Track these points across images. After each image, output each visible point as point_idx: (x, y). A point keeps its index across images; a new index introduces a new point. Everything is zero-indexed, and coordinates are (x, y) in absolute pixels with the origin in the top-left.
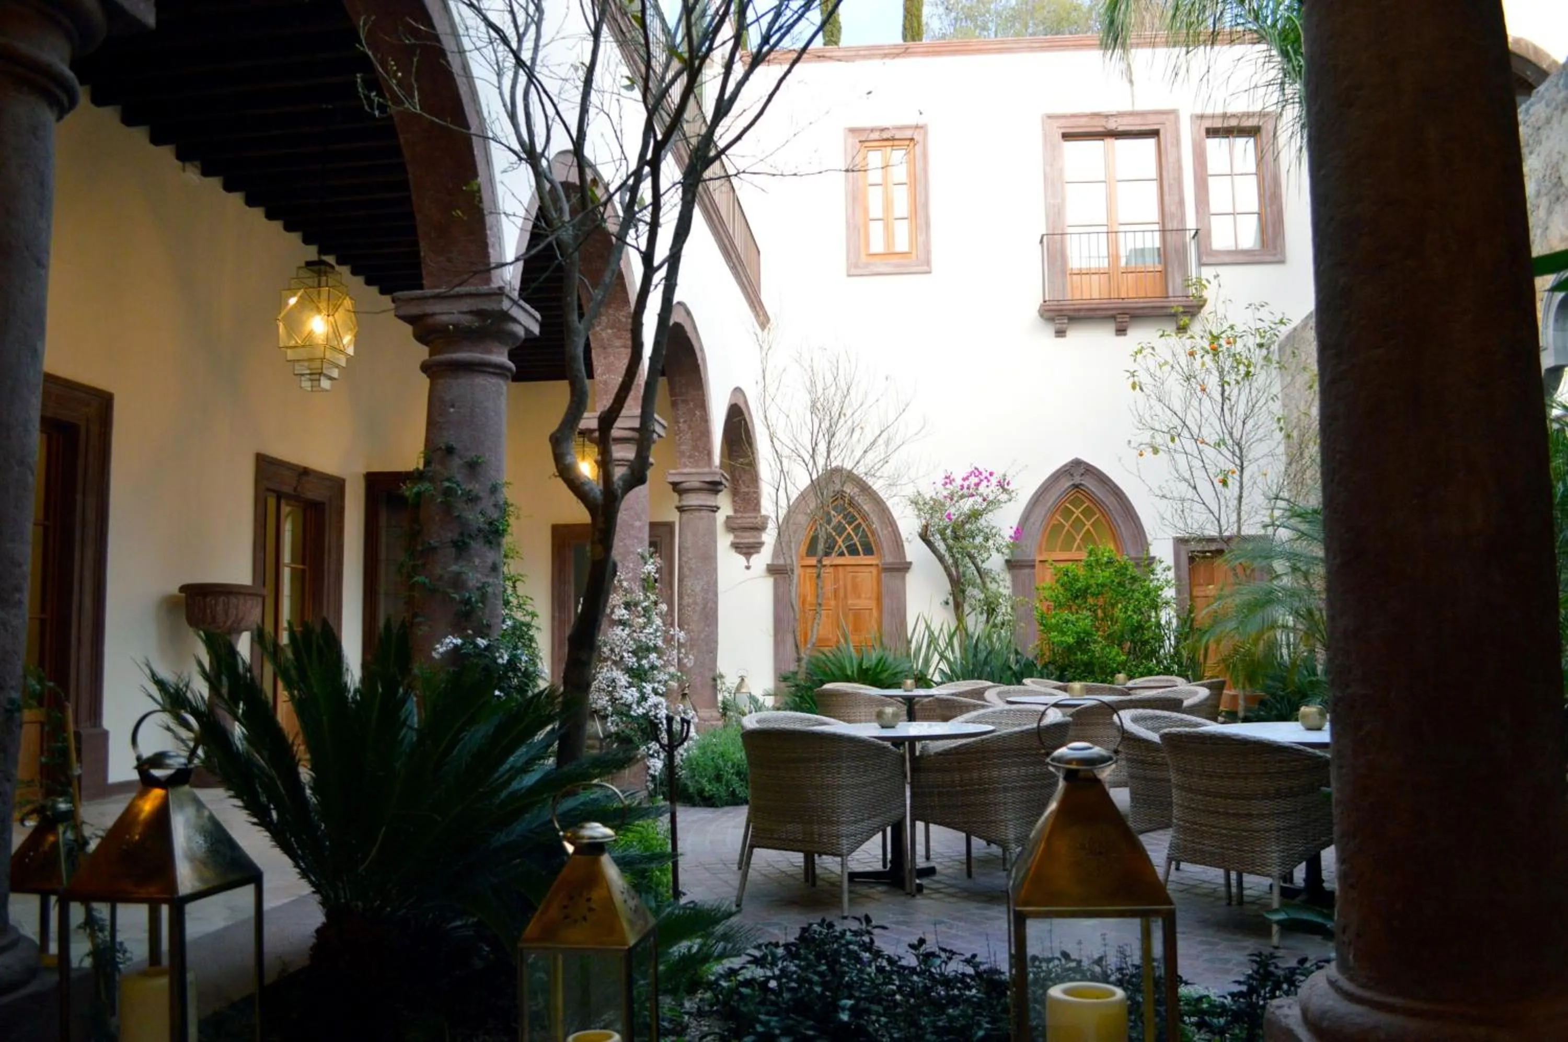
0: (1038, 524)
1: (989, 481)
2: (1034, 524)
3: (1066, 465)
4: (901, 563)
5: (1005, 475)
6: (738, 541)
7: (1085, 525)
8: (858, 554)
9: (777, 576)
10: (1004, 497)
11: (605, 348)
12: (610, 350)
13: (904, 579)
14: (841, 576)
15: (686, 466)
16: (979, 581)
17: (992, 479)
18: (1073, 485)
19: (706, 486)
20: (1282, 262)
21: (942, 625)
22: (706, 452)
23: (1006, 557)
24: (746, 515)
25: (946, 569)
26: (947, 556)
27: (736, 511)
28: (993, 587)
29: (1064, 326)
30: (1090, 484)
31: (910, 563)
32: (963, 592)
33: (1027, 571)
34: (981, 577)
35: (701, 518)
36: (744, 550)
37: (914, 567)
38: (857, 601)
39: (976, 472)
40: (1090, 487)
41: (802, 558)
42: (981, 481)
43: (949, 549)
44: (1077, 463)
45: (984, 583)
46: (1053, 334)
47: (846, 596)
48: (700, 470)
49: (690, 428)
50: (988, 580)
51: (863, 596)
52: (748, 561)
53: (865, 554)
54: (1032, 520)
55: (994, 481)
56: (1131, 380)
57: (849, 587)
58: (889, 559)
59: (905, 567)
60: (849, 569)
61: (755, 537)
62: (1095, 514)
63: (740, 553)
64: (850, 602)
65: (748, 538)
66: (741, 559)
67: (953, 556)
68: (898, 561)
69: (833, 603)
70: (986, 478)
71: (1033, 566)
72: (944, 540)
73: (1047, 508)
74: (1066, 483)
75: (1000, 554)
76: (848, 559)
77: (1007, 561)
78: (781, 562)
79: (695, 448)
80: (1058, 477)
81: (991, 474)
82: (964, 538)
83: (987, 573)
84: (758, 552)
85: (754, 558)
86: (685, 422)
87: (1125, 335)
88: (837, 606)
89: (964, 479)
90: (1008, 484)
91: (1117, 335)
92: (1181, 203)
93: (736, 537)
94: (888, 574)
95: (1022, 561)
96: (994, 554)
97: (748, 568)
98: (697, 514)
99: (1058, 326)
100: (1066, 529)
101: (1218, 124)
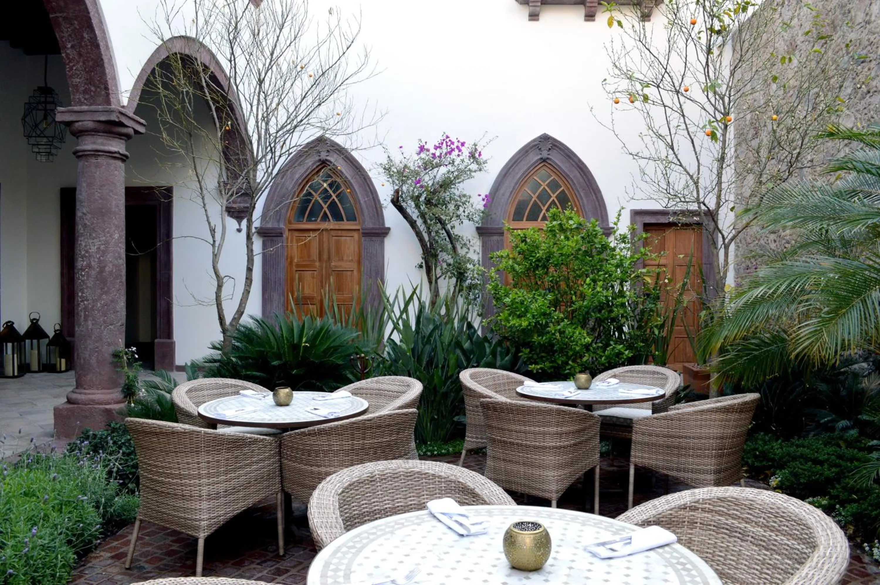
0: (507, 194)
1: (460, 151)
2: (503, 195)
3: (534, 140)
4: (379, 229)
5: (475, 145)
6: (230, 205)
7: (551, 197)
8: (343, 220)
9: (266, 238)
10: (474, 167)
13: (382, 242)
14: (325, 239)
15: (81, 103)
16: (450, 246)
17: (463, 149)
18: (542, 158)
19: (101, 127)
21: (398, 291)
22: (103, 87)
23: (477, 225)
25: (419, 234)
26: (419, 222)
27: (228, 177)
28: (462, 252)
29: (538, 9)
30: (556, 158)
31: (389, 229)
32: (436, 256)
33: (495, 238)
34: (452, 243)
35: (97, 166)
36: (236, 214)
37: (392, 232)
38: (339, 264)
39: (447, 141)
40: (557, 162)
41: (290, 222)
42: (453, 150)
43: (423, 215)
44: (545, 138)
45: (454, 248)
46: (527, 17)
47: (329, 258)
48: (93, 108)
49: (80, 55)
50: (458, 247)
51: (345, 258)
52: (239, 224)
53: (348, 220)
54: (502, 191)
55: (466, 151)
57: (333, 250)
58: (369, 225)
59: (384, 232)
60: (333, 233)
61: (245, 202)
62: (561, 187)
63: (232, 217)
64: (333, 263)
65: (238, 203)
66: (233, 223)
67: (425, 222)
68: (377, 226)
69: (317, 264)
70: (458, 147)
71: (502, 234)
72: (417, 206)
73: (515, 181)
74: (534, 157)
75: (471, 222)
76: (332, 224)
77: (478, 229)
78: (269, 225)
79: (90, 81)
80: (527, 152)
81: (463, 144)
82: (436, 206)
83: (458, 240)
86: (73, 47)
87: (594, 20)
88: (321, 267)
89: (436, 148)
90: (480, 155)
91: (586, 20)
94: (367, 239)
95: (492, 229)
96: (466, 222)
97: (239, 230)
98: (93, 160)
99: (531, 8)
100: (533, 200)
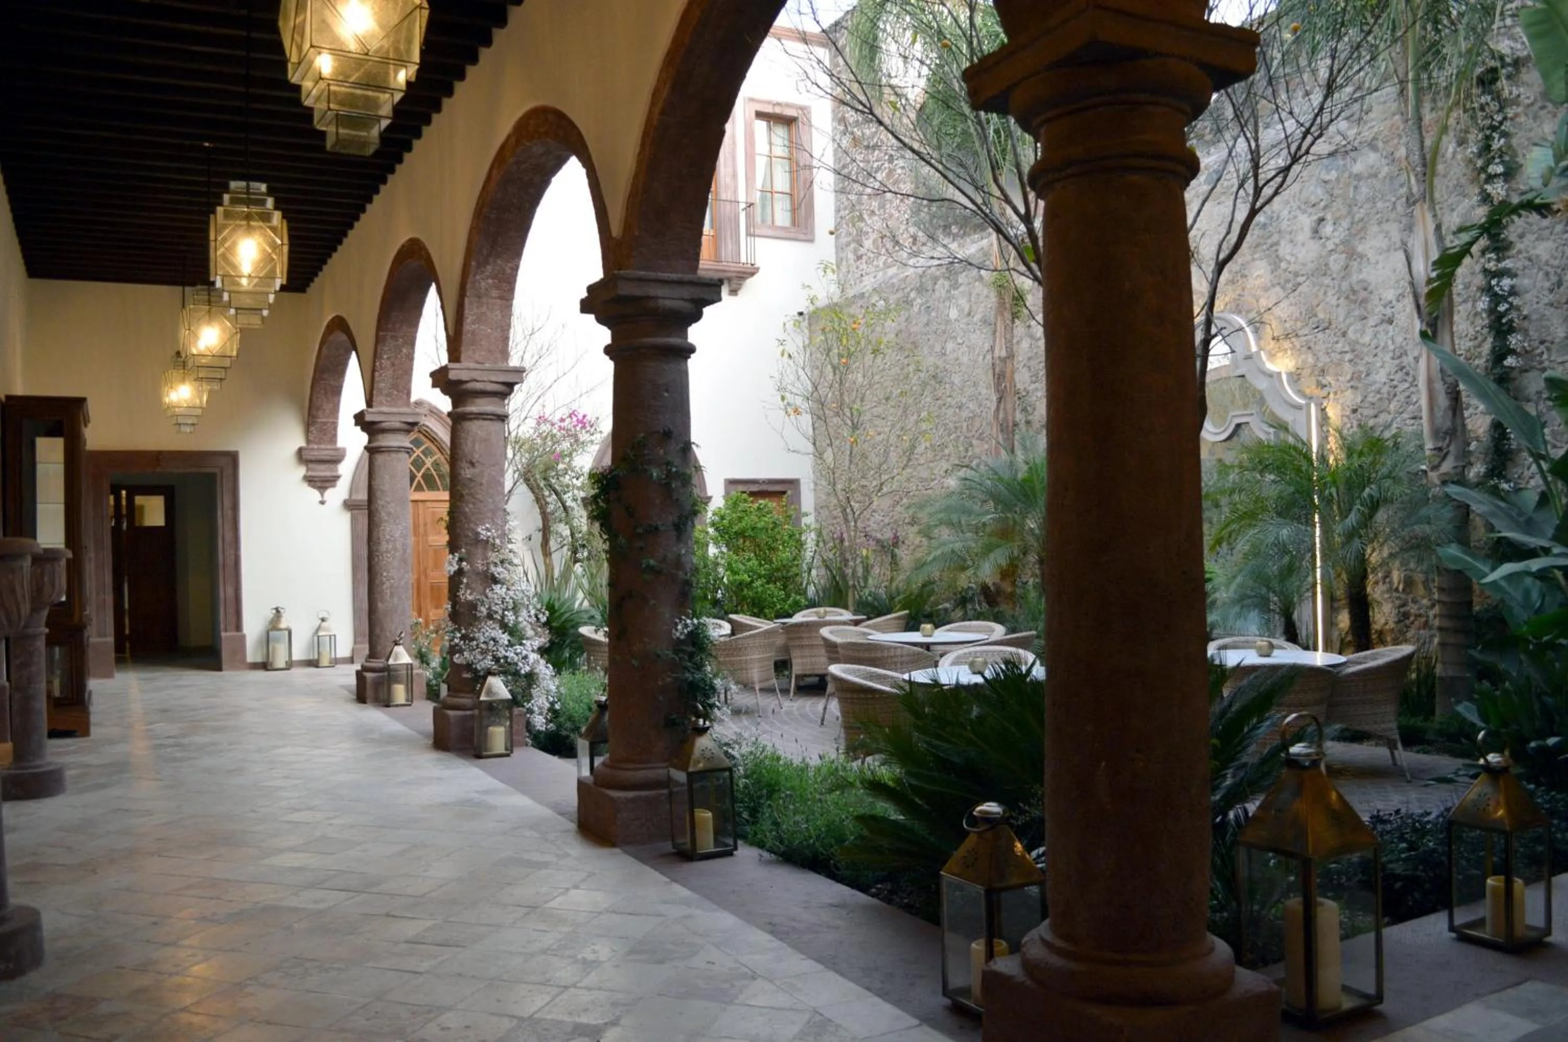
1: (583, 423)
6: (310, 473)
9: (355, 512)
11: (479, 297)
12: (484, 300)
14: (421, 512)
17: (586, 421)
20: (811, 241)
22: (405, 391)
24: (323, 446)
25: (542, 506)
27: (308, 441)
35: (399, 460)
36: (319, 484)
39: (573, 415)
48: (399, 410)
49: (393, 365)
52: (322, 495)
56: (781, 348)
57: (429, 523)
60: (429, 504)
61: (332, 470)
63: (314, 487)
64: (431, 538)
65: (322, 471)
66: (315, 494)
70: (581, 420)
76: (427, 495)
79: (394, 386)
81: (584, 417)
84: (334, 486)
85: (330, 493)
88: (417, 543)
89: (562, 421)
92: (735, 176)
93: (308, 470)
97: (322, 503)
98: (394, 455)
101: (769, 109)
